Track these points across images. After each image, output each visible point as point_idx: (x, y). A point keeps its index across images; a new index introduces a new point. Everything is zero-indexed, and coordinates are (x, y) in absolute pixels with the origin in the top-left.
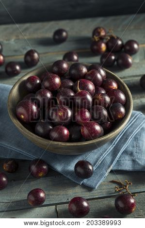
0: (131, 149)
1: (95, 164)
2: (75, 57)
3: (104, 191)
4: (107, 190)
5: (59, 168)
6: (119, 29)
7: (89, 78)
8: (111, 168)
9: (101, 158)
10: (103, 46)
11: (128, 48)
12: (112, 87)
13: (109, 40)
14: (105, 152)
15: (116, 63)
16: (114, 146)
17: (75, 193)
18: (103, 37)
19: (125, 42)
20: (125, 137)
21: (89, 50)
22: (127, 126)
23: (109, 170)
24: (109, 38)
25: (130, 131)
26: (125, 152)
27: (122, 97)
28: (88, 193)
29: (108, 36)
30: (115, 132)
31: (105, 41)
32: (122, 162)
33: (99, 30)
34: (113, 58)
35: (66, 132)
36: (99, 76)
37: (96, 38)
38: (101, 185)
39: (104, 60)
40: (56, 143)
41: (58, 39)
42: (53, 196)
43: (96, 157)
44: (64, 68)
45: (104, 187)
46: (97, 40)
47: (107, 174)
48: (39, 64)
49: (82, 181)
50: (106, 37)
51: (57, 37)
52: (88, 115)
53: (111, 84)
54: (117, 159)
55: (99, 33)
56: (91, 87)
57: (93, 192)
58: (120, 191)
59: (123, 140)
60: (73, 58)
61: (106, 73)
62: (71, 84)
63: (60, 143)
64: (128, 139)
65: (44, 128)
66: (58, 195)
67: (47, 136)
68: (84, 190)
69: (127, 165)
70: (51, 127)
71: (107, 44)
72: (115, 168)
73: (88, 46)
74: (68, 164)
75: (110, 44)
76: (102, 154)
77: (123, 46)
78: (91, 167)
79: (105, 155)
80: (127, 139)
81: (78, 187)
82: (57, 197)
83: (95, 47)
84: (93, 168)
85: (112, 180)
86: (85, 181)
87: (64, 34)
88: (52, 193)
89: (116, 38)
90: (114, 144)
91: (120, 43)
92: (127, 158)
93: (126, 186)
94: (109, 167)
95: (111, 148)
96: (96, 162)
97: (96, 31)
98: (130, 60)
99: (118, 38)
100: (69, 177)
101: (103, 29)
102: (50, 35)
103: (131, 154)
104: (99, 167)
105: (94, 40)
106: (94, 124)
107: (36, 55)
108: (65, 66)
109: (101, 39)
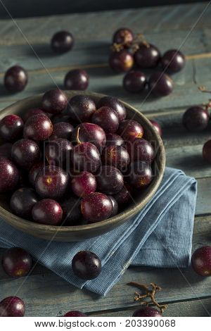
0: (162, 230)
1: (104, 255)
2: (84, 79)
3: (119, 299)
4: (122, 298)
5: (49, 261)
6: (157, 30)
7: (98, 119)
8: (130, 262)
9: (115, 247)
10: (129, 60)
11: (167, 62)
12: (134, 134)
13: (138, 50)
14: (121, 235)
15: (147, 87)
16: (136, 226)
17: (73, 302)
18: (129, 45)
19: (163, 51)
20: (154, 211)
21: (107, 65)
22: (159, 194)
23: (127, 266)
24: (137, 47)
25: (162, 201)
26: (153, 236)
27: (149, 150)
28: (92, 302)
29: (137, 43)
30: (135, 209)
31: (131, 51)
32: (148, 252)
33: (123, 34)
34: (143, 79)
35: (57, 209)
36: (113, 117)
37: (118, 47)
38: (113, 290)
39: (128, 83)
40: (41, 227)
41: (58, 46)
42: (37, 308)
43: (107, 243)
44: (60, 102)
45: (118, 293)
46: (118, 50)
47: (122, 272)
48: (28, 87)
49: (83, 283)
50: (134, 46)
51: (57, 44)
52: (92, 181)
53: (133, 130)
54: (139, 248)
55: (123, 38)
56: (100, 135)
57: (100, 301)
58: (141, 300)
59: (150, 216)
60: (80, 80)
61: (127, 109)
62: (70, 130)
63: (47, 227)
64: (158, 215)
65: (23, 202)
66: (45, 306)
67: (27, 215)
68: (86, 298)
69: (155, 257)
70: (34, 201)
71: (134, 57)
72: (136, 263)
73: (106, 58)
74: (64, 254)
75: (140, 56)
76: (117, 239)
77: (159, 59)
78: (96, 263)
79: (121, 240)
80: (156, 215)
81: (77, 292)
82: (44, 309)
83: (116, 61)
84: (100, 264)
85: (130, 281)
86: (88, 283)
87: (68, 39)
88: (36, 301)
89: (148, 46)
90: (136, 223)
91: (155, 53)
92: (156, 245)
93: (151, 292)
94: (127, 260)
95: (131, 229)
96: (107, 252)
97: (118, 36)
98: (169, 83)
99: (152, 47)
100: (63, 276)
101: (130, 31)
102: (47, 39)
103: (163, 240)
104: (110, 260)
105: (114, 50)
106: (100, 197)
107: (22, 74)
108: (62, 98)
109: (126, 47)
